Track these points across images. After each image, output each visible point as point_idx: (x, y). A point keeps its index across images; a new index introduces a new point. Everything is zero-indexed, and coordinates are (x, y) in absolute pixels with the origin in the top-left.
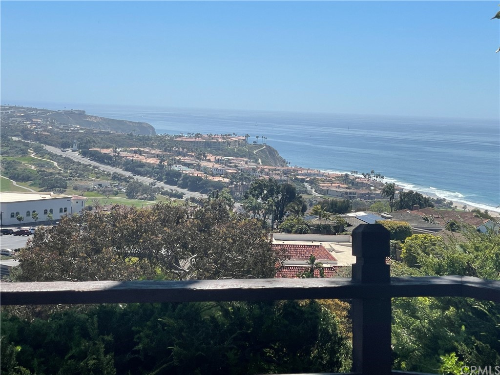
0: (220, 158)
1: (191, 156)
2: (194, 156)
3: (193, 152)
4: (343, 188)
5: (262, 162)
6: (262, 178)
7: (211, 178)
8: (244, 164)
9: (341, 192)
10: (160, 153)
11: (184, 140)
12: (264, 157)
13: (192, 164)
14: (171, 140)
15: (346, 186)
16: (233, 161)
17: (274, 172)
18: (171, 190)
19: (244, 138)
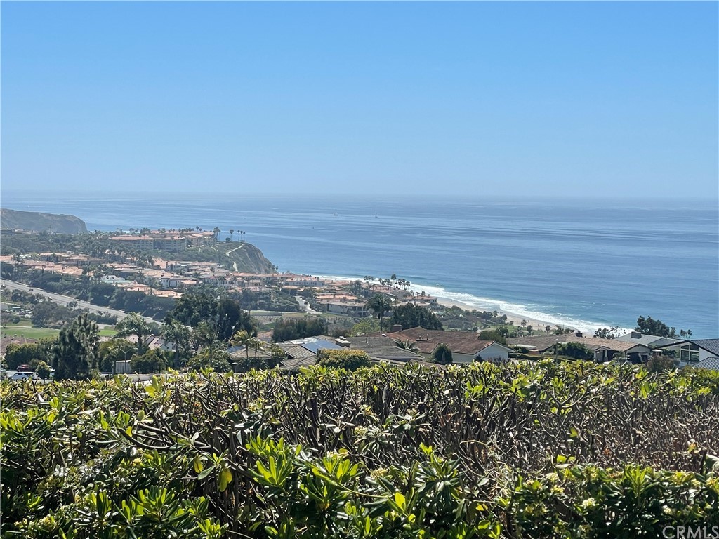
0: (173, 263)
1: (132, 261)
2: (135, 262)
3: (133, 256)
4: (350, 301)
5: (238, 268)
6: (233, 291)
7: (157, 293)
8: (209, 271)
9: (346, 307)
10: (86, 259)
11: (124, 239)
12: (241, 259)
13: (132, 274)
14: (104, 239)
15: (356, 298)
16: (194, 268)
17: (251, 281)
18: (99, 312)
19: (213, 233)
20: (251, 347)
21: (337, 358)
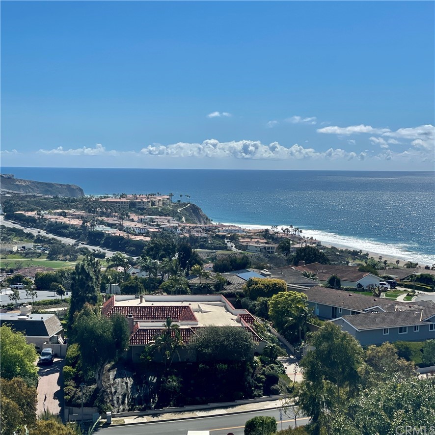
0: (143, 217)
1: (115, 216)
2: (117, 216)
3: (116, 212)
4: (262, 243)
5: (186, 220)
6: (183, 236)
7: (132, 237)
8: (167, 222)
9: (259, 247)
10: (84, 214)
11: (109, 201)
12: (188, 214)
13: (115, 225)
14: (96, 201)
15: (266, 241)
16: (157, 220)
17: (195, 229)
18: (94, 250)
19: (169, 197)
20: (203, 276)
21: (263, 285)
